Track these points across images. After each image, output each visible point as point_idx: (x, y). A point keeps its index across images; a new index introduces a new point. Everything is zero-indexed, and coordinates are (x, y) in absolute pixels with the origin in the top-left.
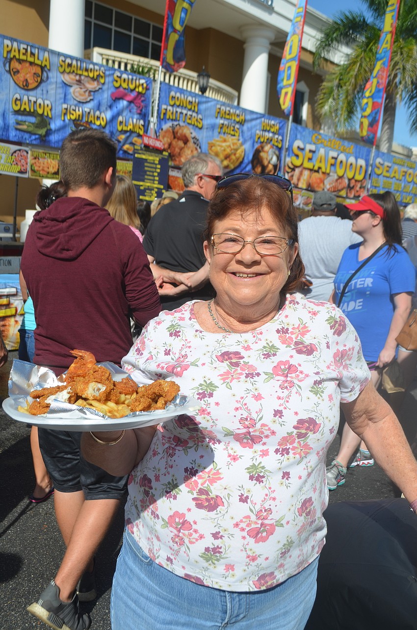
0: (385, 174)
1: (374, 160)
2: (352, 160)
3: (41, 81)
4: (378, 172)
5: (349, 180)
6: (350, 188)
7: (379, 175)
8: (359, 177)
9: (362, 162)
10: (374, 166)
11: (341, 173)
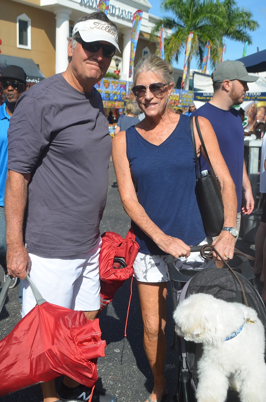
0: (186, 97)
1: (182, 93)
2: (175, 94)
3: (109, 85)
4: (183, 97)
5: (174, 101)
6: (175, 103)
7: (183, 98)
8: (177, 99)
9: (178, 94)
10: (182, 95)
11: (172, 98)
